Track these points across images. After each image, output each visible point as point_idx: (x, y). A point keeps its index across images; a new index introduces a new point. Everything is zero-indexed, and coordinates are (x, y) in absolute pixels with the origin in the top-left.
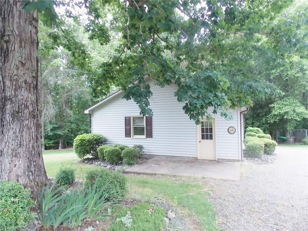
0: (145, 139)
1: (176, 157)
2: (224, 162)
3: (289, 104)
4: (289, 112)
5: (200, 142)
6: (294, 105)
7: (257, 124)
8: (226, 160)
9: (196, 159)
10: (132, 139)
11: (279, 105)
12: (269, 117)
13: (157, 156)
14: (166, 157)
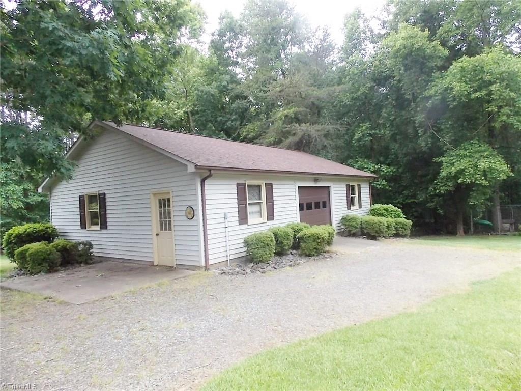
0: (100, 232)
1: (133, 262)
2: (183, 271)
3: (468, 154)
4: (466, 170)
5: (157, 235)
6: (477, 156)
7: (422, 197)
8: (186, 267)
9: (152, 264)
10: (88, 232)
11: (452, 158)
12: (439, 183)
13: (113, 260)
14: (122, 261)
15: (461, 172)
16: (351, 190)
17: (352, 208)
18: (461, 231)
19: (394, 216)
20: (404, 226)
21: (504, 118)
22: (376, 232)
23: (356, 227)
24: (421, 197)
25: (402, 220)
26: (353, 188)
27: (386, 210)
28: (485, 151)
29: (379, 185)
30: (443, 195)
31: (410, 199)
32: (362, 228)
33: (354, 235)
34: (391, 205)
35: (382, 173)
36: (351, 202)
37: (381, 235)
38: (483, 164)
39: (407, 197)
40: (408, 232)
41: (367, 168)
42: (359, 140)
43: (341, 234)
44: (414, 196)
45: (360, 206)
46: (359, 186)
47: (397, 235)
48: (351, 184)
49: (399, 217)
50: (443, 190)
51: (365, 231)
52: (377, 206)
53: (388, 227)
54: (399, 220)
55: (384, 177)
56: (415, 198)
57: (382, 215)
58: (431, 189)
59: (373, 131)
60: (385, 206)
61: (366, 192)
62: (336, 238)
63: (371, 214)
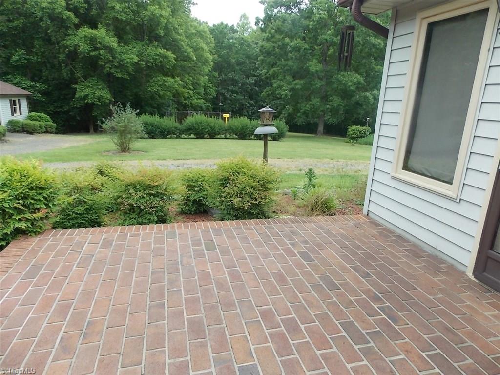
3: (91, 86)
4: (89, 95)
6: (95, 87)
11: (82, 87)
12: (75, 101)
15: (87, 96)
16: (13, 103)
17: (15, 115)
18: (92, 130)
19: (45, 120)
20: (51, 127)
21: (108, 69)
22: (33, 130)
23: (19, 127)
24: (66, 108)
25: (51, 123)
26: (14, 101)
27: (39, 117)
28: (99, 85)
29: (35, 96)
30: (78, 108)
31: (58, 109)
32: (23, 128)
33: (18, 132)
34: (42, 114)
35: (37, 88)
36: (13, 111)
37: (36, 132)
38: (97, 94)
39: (57, 107)
40: (54, 130)
41: (25, 84)
42: (16, 61)
43: (10, 131)
44: (61, 107)
45: (21, 114)
46: (19, 100)
47: (47, 132)
48: (13, 99)
49: (48, 121)
50: (78, 105)
51: (26, 129)
52: (33, 114)
53: (40, 127)
54: (49, 123)
55: (39, 92)
56: (62, 108)
57: (36, 120)
58: (71, 104)
59: (28, 57)
60: (38, 114)
61: (24, 104)
62: (7, 133)
63: (29, 119)
